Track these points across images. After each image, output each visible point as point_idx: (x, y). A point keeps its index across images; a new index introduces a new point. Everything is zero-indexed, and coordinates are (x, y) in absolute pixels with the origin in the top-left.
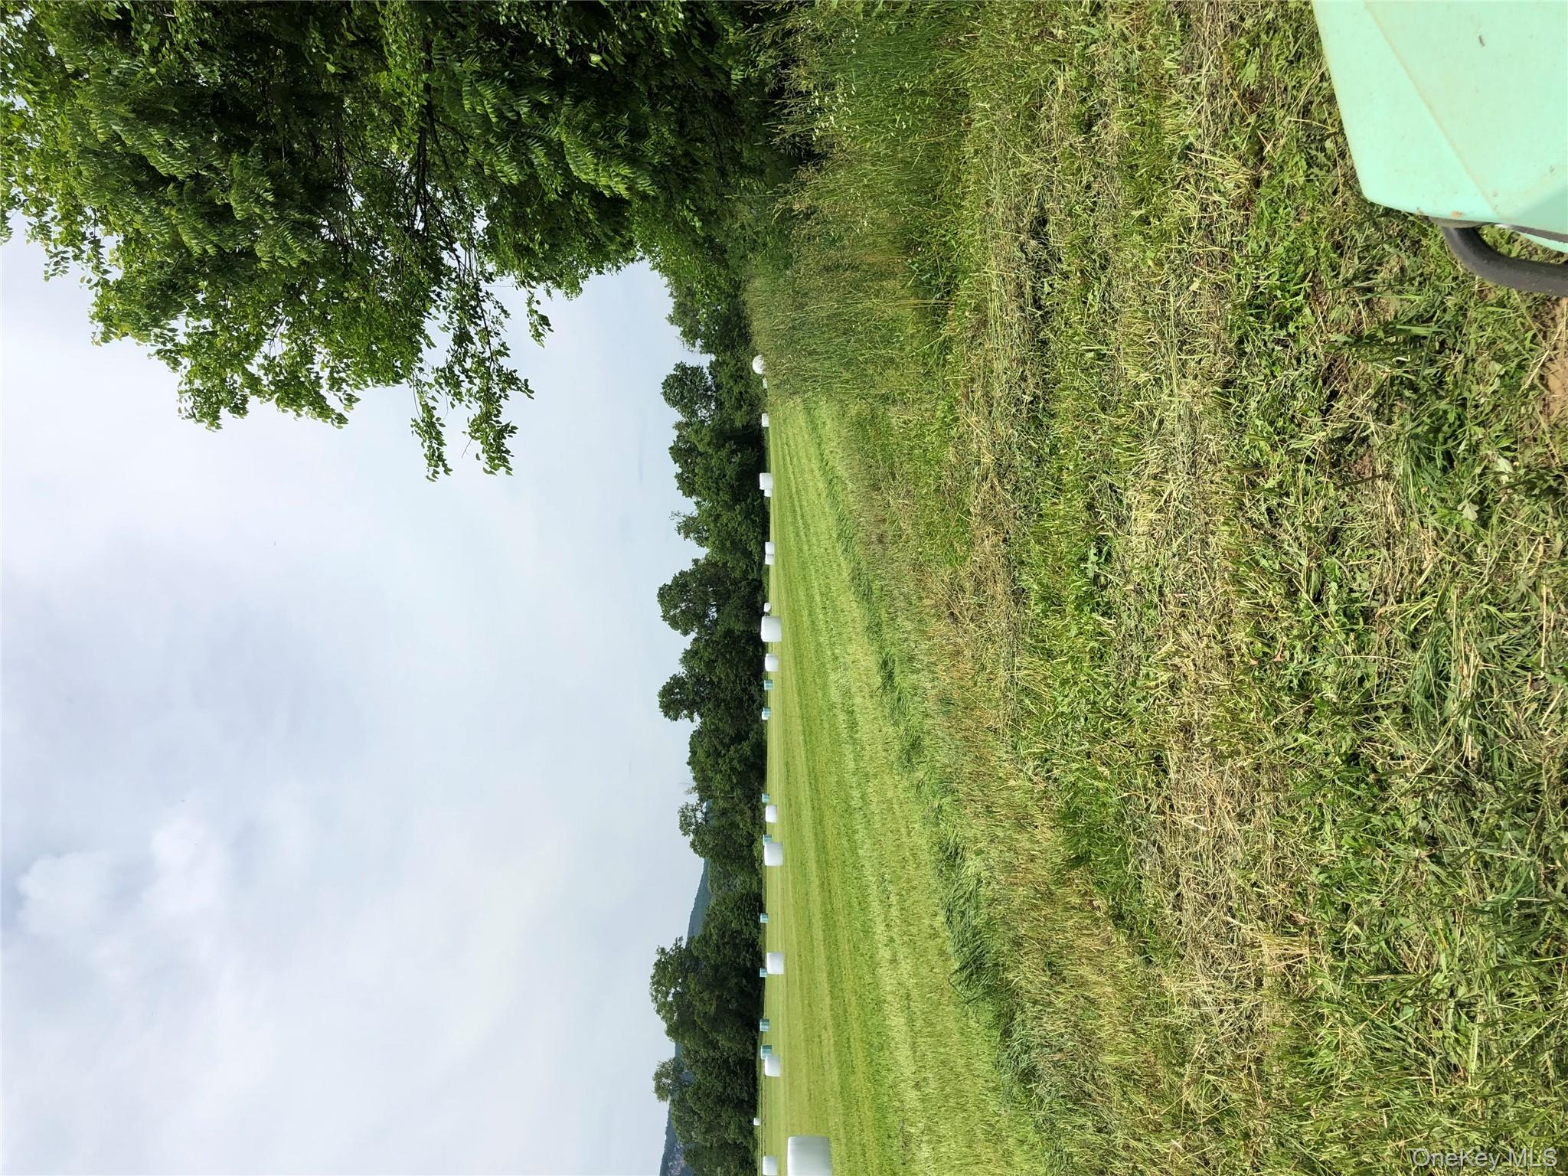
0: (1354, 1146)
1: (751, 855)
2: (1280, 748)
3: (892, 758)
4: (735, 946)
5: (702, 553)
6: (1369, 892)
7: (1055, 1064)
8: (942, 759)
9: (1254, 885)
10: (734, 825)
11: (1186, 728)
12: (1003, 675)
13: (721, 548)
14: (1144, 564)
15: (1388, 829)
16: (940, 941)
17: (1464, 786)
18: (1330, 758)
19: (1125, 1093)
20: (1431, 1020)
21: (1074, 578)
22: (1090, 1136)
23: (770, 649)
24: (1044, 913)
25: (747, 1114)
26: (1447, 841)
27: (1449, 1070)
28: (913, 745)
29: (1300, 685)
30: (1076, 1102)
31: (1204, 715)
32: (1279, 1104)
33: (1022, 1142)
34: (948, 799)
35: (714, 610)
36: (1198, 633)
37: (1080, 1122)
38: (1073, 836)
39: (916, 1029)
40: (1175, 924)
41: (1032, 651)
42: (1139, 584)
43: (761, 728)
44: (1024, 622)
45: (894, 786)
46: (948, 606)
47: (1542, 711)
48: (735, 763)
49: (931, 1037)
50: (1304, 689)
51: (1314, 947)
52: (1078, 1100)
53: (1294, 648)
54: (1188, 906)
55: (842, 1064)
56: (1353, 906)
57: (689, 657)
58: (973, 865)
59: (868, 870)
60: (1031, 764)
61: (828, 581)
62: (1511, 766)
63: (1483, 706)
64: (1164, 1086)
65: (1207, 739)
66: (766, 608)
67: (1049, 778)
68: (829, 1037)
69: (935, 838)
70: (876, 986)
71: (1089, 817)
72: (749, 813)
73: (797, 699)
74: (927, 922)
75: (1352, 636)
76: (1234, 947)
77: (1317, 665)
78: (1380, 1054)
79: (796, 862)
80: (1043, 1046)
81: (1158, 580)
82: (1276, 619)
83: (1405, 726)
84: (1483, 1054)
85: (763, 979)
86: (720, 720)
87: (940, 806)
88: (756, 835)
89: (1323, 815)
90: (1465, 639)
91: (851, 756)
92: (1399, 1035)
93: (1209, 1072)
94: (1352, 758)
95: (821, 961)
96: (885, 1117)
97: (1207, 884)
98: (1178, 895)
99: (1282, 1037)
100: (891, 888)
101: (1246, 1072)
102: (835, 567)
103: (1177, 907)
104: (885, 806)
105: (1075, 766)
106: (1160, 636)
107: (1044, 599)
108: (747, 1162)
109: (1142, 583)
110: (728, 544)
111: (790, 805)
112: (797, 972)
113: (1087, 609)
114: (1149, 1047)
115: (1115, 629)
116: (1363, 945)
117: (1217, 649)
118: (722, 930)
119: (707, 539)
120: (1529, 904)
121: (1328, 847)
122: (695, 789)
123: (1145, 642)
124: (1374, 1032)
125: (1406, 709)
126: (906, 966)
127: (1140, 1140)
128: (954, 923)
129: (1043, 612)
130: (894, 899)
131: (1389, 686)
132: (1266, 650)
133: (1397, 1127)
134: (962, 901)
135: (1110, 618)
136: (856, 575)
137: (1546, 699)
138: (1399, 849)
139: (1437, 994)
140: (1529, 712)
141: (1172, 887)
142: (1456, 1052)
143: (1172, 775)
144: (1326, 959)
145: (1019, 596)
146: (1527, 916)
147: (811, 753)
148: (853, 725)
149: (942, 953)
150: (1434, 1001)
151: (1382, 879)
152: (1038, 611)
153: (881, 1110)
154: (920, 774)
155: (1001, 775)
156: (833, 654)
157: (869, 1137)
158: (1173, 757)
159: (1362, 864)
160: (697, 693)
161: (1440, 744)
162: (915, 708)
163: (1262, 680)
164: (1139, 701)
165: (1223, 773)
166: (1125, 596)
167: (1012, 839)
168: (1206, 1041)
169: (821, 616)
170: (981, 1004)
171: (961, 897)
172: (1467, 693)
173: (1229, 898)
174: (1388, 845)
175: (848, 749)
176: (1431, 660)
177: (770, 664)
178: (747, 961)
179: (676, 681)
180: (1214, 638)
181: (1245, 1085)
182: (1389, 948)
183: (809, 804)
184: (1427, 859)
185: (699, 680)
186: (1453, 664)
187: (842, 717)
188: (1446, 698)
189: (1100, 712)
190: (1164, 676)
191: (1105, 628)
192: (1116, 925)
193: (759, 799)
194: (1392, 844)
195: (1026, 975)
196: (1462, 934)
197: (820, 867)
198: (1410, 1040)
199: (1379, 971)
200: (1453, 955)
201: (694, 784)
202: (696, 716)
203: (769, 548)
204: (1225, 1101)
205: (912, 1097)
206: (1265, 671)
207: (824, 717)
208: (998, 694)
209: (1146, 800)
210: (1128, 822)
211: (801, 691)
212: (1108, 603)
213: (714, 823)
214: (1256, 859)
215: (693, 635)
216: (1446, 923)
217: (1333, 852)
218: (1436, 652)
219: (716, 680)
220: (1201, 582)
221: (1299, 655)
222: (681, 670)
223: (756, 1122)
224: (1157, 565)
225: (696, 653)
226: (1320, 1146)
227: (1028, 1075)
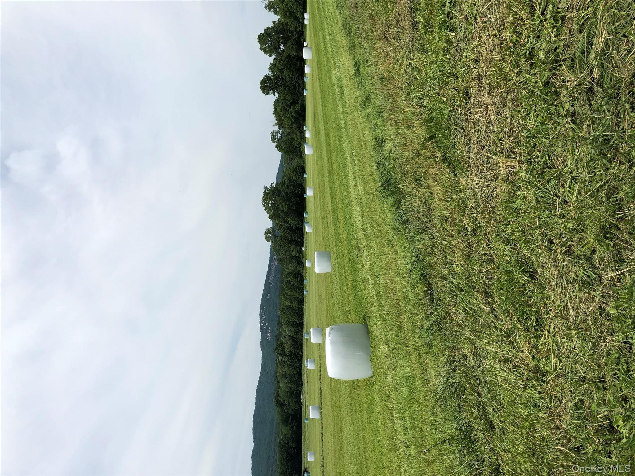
0: (525, 233)
1: (300, 151)
2: (517, 82)
3: (358, 105)
4: (294, 186)
5: (276, 18)
6: (545, 138)
7: (416, 218)
8: (378, 103)
9: (500, 140)
10: (293, 139)
11: (480, 78)
12: (406, 62)
13: (284, 15)
14: (469, 5)
15: (557, 112)
16: (374, 176)
17: (590, 90)
18: (537, 84)
19: (442, 225)
20: (561, 185)
21: (439, 14)
22: (427, 241)
23: (307, 63)
24: (416, 161)
25: (300, 246)
26: (580, 114)
27: (564, 203)
28: (367, 99)
29: (530, 54)
30: (423, 230)
31: (488, 71)
32: (499, 221)
33: (402, 246)
34: (380, 119)
35: (282, 45)
36: (489, 35)
37: (424, 237)
38: (429, 128)
39: (363, 210)
40: (467, 159)
41: (419, 50)
42: (466, 15)
43: (304, 98)
44: (416, 38)
45: (358, 116)
46: (384, 34)
47: (628, 54)
48: (293, 114)
49: (369, 212)
50: (531, 55)
51: (520, 162)
52: (424, 229)
53: (530, 37)
54: (473, 151)
55: (335, 225)
56: (538, 144)
57: (273, 67)
58: (389, 145)
59: (347, 152)
60: (415, 101)
61: (332, 28)
62: (611, 80)
63: (605, 55)
64: (457, 221)
65: (488, 82)
66: (305, 45)
67: (421, 106)
68: (330, 217)
69: (374, 136)
70: (349, 195)
71: (437, 120)
72: (299, 134)
73: (318, 84)
74: (369, 170)
75: (555, 29)
76: (489, 166)
77: (538, 44)
78: (540, 199)
79: (318, 152)
80: (411, 211)
81: (475, 12)
82: (524, 25)
83: (571, 67)
84: (578, 196)
85: (305, 198)
86: (286, 95)
87: (377, 123)
88: (302, 143)
89: (531, 108)
90: (603, 26)
91: (341, 106)
92: (548, 191)
93: (474, 213)
94: (547, 84)
95: (328, 189)
96: (351, 242)
97: (481, 142)
98: (469, 148)
99: (504, 196)
100: (355, 158)
101: (488, 211)
102: (336, 21)
103: (469, 152)
104: (354, 126)
105: (432, 99)
106: (473, 38)
107: (426, 26)
108: (300, 262)
109: (468, 15)
110: (288, 14)
111: (316, 130)
112: (318, 194)
113: (443, 29)
114: (452, 207)
115: (454, 38)
116: (540, 159)
117: (497, 41)
118: (289, 179)
119: (278, 11)
120: (607, 135)
121: (531, 122)
122: (276, 124)
123: (466, 41)
124: (538, 191)
125: (572, 60)
126: (360, 188)
127: (446, 241)
128: (380, 169)
129: (425, 32)
130: (356, 162)
131: (567, 51)
132: (518, 39)
133: (541, 225)
134: (383, 160)
135: (453, 33)
136: (345, 24)
137: (630, 49)
138: (560, 120)
139: (564, 174)
140: (623, 55)
141: (467, 144)
142: (568, 196)
143: (472, 99)
144: (524, 166)
145: (415, 25)
146: (606, 140)
147: (324, 106)
148: (342, 93)
149: (375, 181)
150: (563, 177)
151: (551, 133)
152: (423, 32)
153: (349, 240)
154: (369, 111)
155: (402, 106)
156: (334, 62)
157: (345, 250)
158: (473, 91)
159: (544, 127)
160: (276, 83)
161: (584, 73)
162: (368, 82)
163: (514, 53)
164: (461, 68)
165: (493, 95)
166: (460, 21)
167: (405, 133)
168: (474, 202)
169: (329, 45)
170: (388, 198)
171: (383, 158)
172: (599, 49)
173: (490, 146)
174: (556, 118)
175: (340, 104)
176: (587, 36)
177: (307, 70)
178: (298, 191)
179: (267, 78)
180: (496, 36)
181: (487, 216)
182: (549, 159)
183: (323, 128)
184: (570, 122)
185: (277, 78)
186: (596, 38)
187: (337, 90)
188: (590, 53)
189: (445, 74)
190: (473, 56)
191: (450, 37)
192: (443, 162)
193: (303, 128)
194: (558, 118)
195: (407, 185)
196: (578, 151)
197: (327, 153)
198: (552, 193)
199: (544, 168)
200: (574, 159)
201: (276, 122)
202: (276, 93)
203: (306, 16)
204: (479, 223)
205: (361, 234)
206: (516, 48)
207: (330, 91)
208: (403, 71)
209: (461, 111)
210: (452, 121)
211: (321, 80)
212: (452, 26)
213: (284, 138)
214: (502, 129)
215: (274, 57)
216: (573, 147)
217: (533, 123)
218: (590, 33)
219: (284, 77)
220: (493, 11)
221: (531, 40)
222: (269, 73)
223: (303, 249)
224: (475, 5)
225: (275, 65)
226: (512, 233)
227: (406, 222)
